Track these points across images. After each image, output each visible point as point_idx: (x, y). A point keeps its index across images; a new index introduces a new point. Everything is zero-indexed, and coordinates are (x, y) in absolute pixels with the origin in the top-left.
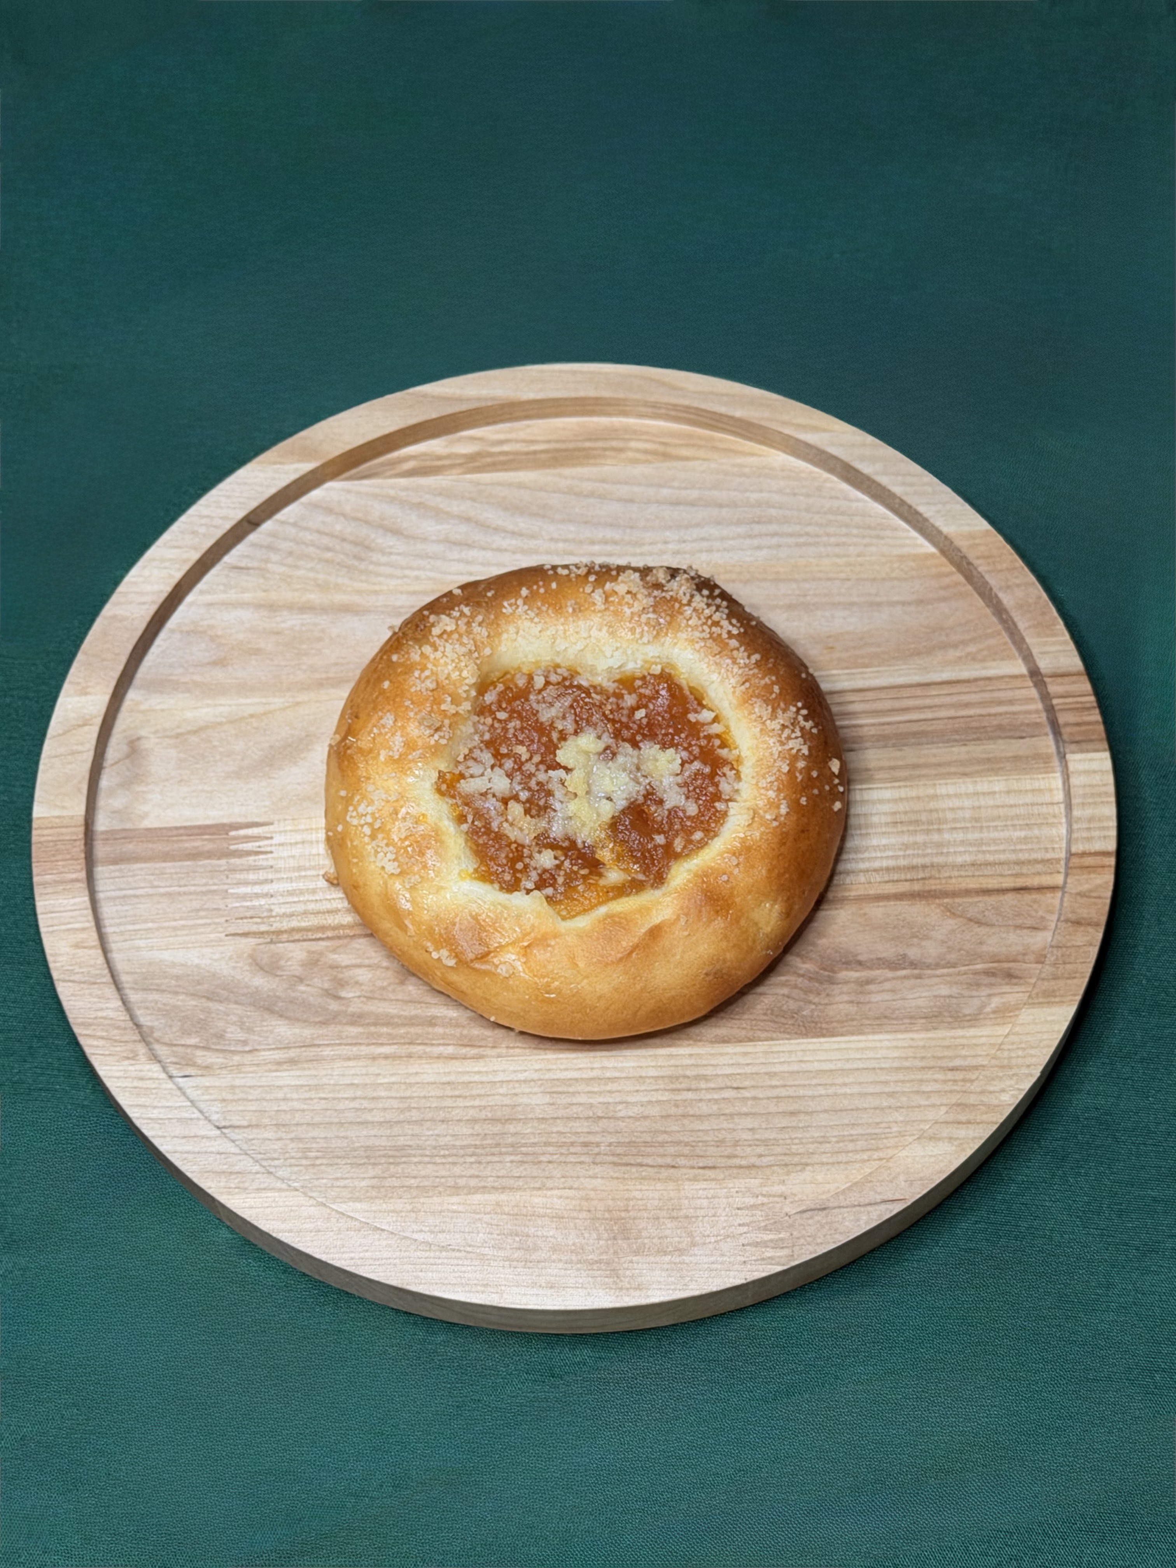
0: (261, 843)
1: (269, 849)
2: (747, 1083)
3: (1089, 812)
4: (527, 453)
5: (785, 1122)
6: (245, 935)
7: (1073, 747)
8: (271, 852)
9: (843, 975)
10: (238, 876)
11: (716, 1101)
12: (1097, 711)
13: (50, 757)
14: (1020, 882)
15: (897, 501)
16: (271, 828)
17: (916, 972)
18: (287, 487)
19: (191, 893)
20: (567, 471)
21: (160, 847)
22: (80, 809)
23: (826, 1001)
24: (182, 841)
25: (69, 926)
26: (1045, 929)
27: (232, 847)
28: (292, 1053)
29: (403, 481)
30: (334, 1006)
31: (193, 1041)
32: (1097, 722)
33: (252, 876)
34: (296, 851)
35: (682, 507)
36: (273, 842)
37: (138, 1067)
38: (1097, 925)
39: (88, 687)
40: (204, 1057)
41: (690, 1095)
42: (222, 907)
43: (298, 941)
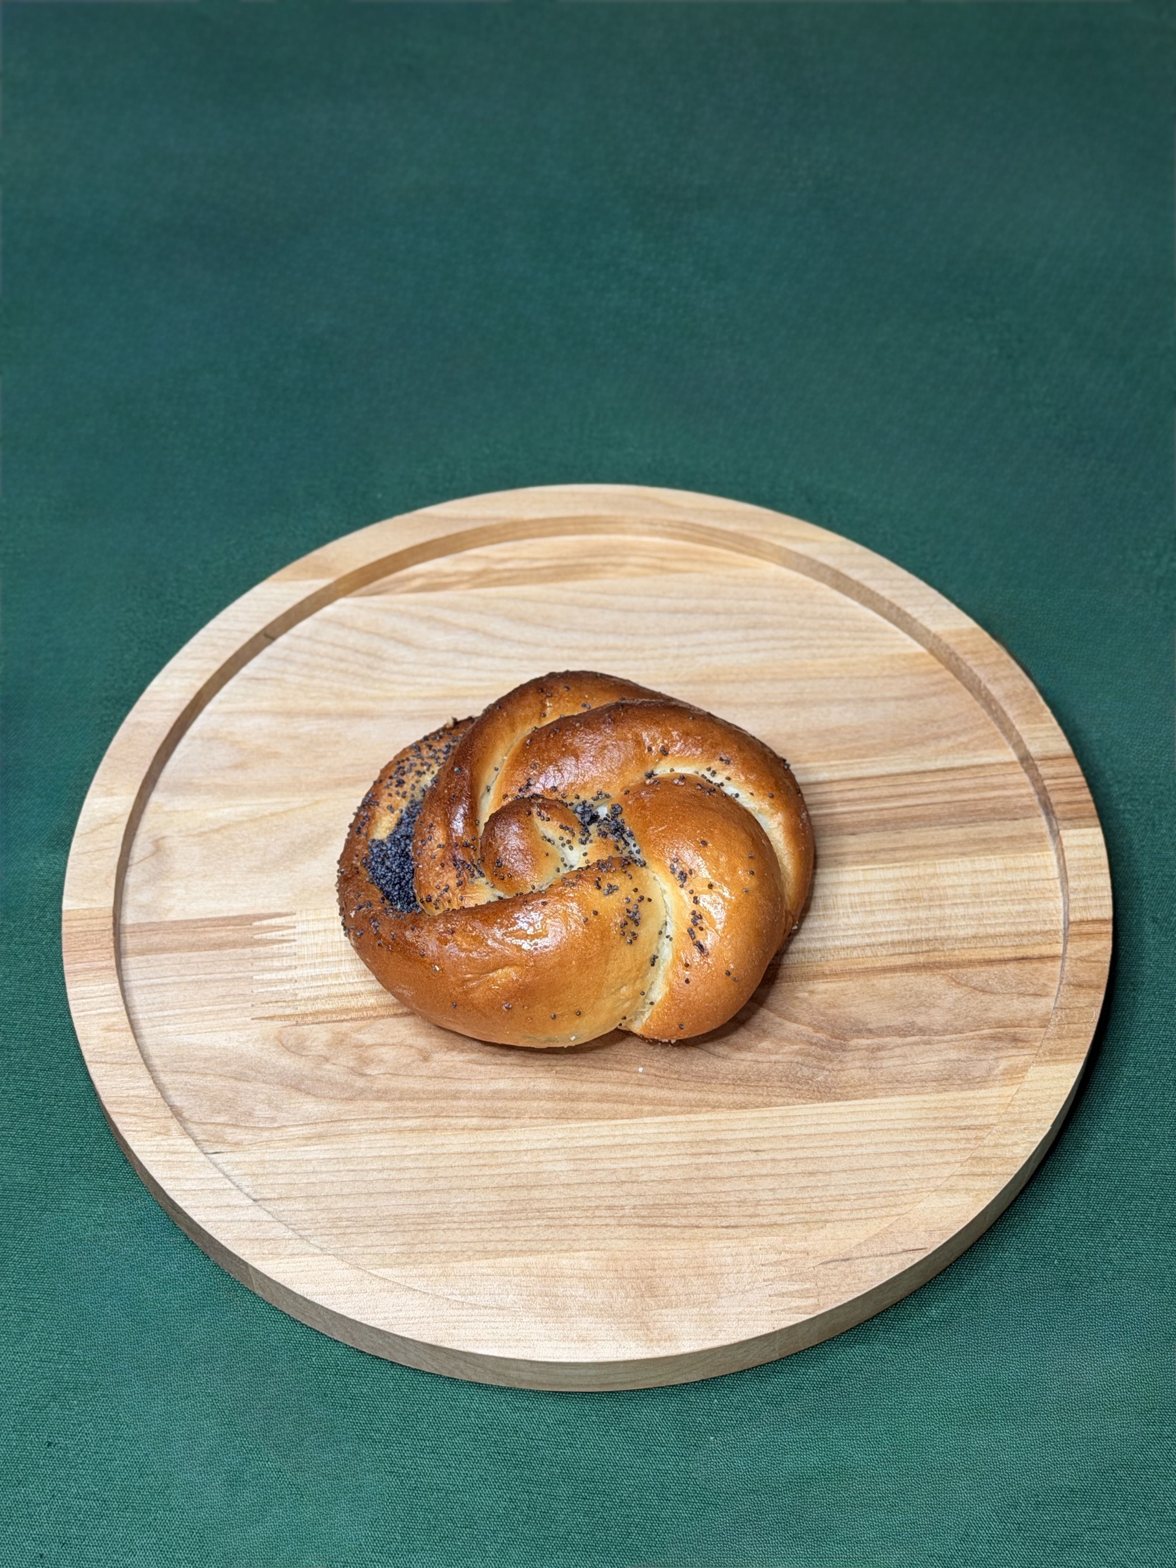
0: (285, 932)
1: (292, 937)
2: (766, 1146)
3: (1084, 883)
4: (532, 570)
5: (804, 1182)
6: (272, 1018)
7: (1065, 824)
8: (294, 940)
9: (854, 1042)
10: (262, 963)
11: (737, 1163)
12: (1087, 790)
13: (77, 854)
14: (1020, 953)
15: (887, 604)
16: (294, 918)
17: (925, 1038)
18: (302, 603)
19: (216, 981)
20: (569, 585)
21: (186, 938)
22: (110, 902)
23: (839, 1067)
24: (208, 932)
25: (99, 1011)
26: (1047, 995)
27: (256, 937)
28: (320, 1129)
29: (412, 597)
30: (360, 1083)
31: (221, 1119)
32: (1088, 801)
33: (276, 963)
34: (319, 939)
35: (680, 616)
36: (296, 931)
37: (170, 1142)
38: (1098, 987)
39: (114, 788)
40: (233, 1135)
41: (711, 1159)
42: (248, 992)
43: (323, 1022)
